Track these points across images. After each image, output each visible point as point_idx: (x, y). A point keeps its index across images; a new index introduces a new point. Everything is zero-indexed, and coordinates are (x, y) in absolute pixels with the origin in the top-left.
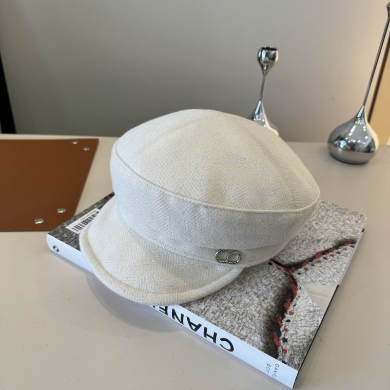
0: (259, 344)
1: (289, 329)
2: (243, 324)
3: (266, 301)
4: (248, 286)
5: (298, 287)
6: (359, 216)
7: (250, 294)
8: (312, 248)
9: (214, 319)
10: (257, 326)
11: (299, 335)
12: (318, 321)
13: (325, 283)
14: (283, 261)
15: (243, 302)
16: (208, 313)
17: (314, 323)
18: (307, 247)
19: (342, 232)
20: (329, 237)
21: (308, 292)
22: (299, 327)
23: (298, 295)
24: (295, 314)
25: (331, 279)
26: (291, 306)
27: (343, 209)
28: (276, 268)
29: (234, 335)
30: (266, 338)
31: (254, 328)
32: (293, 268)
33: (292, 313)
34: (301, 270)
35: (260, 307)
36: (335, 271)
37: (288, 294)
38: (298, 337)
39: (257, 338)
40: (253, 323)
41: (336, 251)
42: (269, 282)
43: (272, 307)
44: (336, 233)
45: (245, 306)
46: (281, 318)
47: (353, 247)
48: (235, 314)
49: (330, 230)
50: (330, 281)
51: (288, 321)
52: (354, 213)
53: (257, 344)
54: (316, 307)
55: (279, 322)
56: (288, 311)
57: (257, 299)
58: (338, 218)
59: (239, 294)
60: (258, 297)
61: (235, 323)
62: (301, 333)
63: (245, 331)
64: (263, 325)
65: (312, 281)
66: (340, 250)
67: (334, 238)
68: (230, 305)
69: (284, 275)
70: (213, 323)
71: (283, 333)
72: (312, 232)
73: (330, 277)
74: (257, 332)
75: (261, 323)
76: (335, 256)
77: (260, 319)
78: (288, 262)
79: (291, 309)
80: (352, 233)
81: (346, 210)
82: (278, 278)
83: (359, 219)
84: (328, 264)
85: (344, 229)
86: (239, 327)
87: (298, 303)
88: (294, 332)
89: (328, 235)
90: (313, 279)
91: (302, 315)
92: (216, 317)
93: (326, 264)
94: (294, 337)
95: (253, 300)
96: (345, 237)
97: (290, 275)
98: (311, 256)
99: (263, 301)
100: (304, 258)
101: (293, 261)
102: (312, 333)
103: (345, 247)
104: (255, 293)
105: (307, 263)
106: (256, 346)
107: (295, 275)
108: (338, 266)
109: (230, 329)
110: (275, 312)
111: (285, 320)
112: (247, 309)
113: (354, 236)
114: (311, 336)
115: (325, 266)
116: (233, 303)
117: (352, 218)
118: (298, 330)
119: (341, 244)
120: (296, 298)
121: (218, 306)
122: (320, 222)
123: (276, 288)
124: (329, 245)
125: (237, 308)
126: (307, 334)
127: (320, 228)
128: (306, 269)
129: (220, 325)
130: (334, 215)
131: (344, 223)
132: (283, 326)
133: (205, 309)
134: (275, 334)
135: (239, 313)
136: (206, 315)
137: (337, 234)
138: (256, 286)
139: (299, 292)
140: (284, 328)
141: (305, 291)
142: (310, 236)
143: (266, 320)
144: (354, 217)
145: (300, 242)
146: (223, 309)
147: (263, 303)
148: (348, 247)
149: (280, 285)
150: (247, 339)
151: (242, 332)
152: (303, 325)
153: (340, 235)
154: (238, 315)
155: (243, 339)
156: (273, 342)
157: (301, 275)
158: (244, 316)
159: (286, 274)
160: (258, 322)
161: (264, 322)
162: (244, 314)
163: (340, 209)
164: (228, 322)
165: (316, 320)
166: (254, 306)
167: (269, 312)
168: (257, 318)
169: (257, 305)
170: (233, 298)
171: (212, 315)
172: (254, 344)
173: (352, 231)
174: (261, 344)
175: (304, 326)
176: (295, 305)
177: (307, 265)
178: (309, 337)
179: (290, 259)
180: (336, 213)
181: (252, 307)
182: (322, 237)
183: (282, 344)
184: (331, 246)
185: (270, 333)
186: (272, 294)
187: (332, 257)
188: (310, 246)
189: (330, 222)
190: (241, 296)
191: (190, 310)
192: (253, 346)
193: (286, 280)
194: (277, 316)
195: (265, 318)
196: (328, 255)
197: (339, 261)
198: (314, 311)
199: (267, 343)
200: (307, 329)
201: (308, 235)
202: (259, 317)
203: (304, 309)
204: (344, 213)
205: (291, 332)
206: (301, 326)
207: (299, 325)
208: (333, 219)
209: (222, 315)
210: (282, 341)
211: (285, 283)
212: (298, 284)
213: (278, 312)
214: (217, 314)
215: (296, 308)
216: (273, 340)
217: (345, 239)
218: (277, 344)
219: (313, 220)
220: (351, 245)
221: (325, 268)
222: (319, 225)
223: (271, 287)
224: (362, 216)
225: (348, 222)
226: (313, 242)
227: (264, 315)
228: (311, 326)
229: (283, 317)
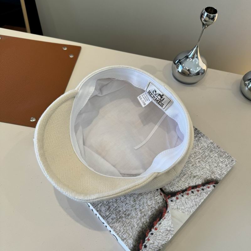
0: (131, 245)
1: (150, 239)
2: (126, 230)
3: (145, 217)
4: (138, 203)
5: (167, 211)
6: (230, 160)
7: (137, 210)
8: (188, 182)
9: (111, 223)
10: (133, 234)
11: (154, 245)
12: (169, 238)
13: (185, 211)
14: (165, 189)
15: (131, 215)
16: (109, 219)
17: (166, 239)
18: (185, 180)
19: (213, 173)
20: (202, 175)
21: (172, 216)
22: (156, 240)
23: (165, 216)
24: (158, 230)
25: (189, 210)
26: (157, 224)
27: (222, 152)
28: (159, 193)
29: (119, 236)
30: (135, 242)
31: (131, 234)
32: (170, 196)
33: (156, 229)
34: (174, 198)
35: (140, 220)
36: (195, 203)
37: (159, 215)
38: (153, 246)
39: (131, 242)
40: (132, 231)
41: (202, 187)
42: (151, 203)
43: (146, 223)
44: (209, 172)
45: (131, 218)
46: (149, 231)
47: (214, 186)
48: (124, 222)
49: (205, 169)
50: (188, 211)
51: (152, 234)
52: (229, 157)
53: (129, 245)
54: (172, 228)
55: (147, 234)
56: (155, 227)
57: (140, 215)
58: (215, 160)
59: (131, 209)
60: (141, 213)
61: (122, 229)
62: (156, 244)
63: (126, 235)
64: (137, 233)
65: (178, 208)
66: (205, 187)
67: (205, 177)
68: (124, 216)
69: (162, 200)
70: (110, 226)
71: (146, 242)
72: (193, 169)
73: (190, 208)
74: (132, 237)
75: (136, 232)
76: (199, 192)
77: (137, 229)
78: (168, 190)
79: (157, 226)
80: (220, 175)
81: (224, 153)
82: (158, 201)
83: (229, 163)
84: (193, 197)
85: (215, 170)
86: (124, 232)
87: (162, 223)
88: (152, 242)
89: (203, 173)
90: (179, 207)
91: (161, 232)
92: (113, 222)
93: (191, 197)
94: (151, 246)
95: (137, 215)
96: (213, 177)
97: (166, 200)
98: (184, 188)
99: (143, 216)
100: (179, 189)
101: (172, 190)
102: (162, 245)
103: (209, 185)
104: (140, 210)
105: (180, 194)
106: (129, 246)
107: (169, 201)
108: (198, 200)
109: (118, 232)
110: (147, 226)
111: (150, 233)
112: (132, 220)
113: (219, 177)
114: (161, 247)
115: (190, 198)
116: (125, 215)
117: (225, 161)
118: (155, 241)
119: (207, 182)
120: (163, 219)
121: (116, 215)
122: (202, 160)
123: (153, 209)
124: (199, 182)
125: (126, 219)
126: (159, 246)
127: (200, 166)
128: (177, 198)
129: (113, 228)
130: (214, 156)
131: (218, 165)
132: (148, 237)
133: (108, 215)
134: (142, 241)
135: (126, 222)
136: (108, 220)
137: (209, 174)
138: (143, 205)
139: (166, 215)
140: (148, 238)
141: (170, 215)
142: (190, 172)
143: (140, 231)
144: (227, 160)
145: (182, 175)
146: (118, 217)
147: (142, 218)
148: (211, 186)
149: (157, 208)
150: (125, 241)
151: (124, 236)
152: (159, 238)
153: (210, 175)
154: (125, 224)
155: (123, 240)
156: (139, 246)
157: (172, 202)
158: (128, 225)
159: (164, 199)
160: (135, 231)
161: (138, 232)
162: (129, 224)
163: (221, 151)
164: (118, 227)
165: (168, 237)
166: (136, 219)
167: (144, 225)
168: (135, 228)
169: (138, 219)
170: (126, 211)
171: (111, 220)
172: (128, 245)
173: (220, 173)
174: (132, 245)
175: (160, 240)
176: (160, 224)
177: (179, 195)
178: (160, 247)
179: (170, 188)
180: (216, 155)
181: (135, 220)
182: (198, 174)
183: (143, 249)
184: (200, 183)
185: (139, 240)
186: (150, 213)
187: (197, 192)
188: (187, 180)
189: (209, 163)
190: (131, 210)
191: (100, 214)
192: (127, 246)
193: (162, 204)
194: (147, 229)
195: (140, 229)
196: (195, 190)
197: (200, 197)
198: (170, 230)
199: (135, 246)
200: (161, 242)
201: (190, 171)
202: (137, 227)
203: (165, 228)
204: (221, 156)
205: (151, 242)
206: (158, 239)
207: (157, 238)
208: (212, 160)
209: (116, 222)
210: (143, 247)
211: (161, 206)
212: (168, 208)
213: (149, 226)
214: (114, 220)
215: (160, 225)
216: (139, 245)
217: (212, 179)
218: (140, 248)
219: (198, 158)
220: (214, 184)
221: (189, 200)
222: (201, 163)
223: (151, 208)
224: (232, 160)
225: (221, 164)
226: (190, 177)
227: (140, 227)
228: (164, 240)
229: (150, 230)
